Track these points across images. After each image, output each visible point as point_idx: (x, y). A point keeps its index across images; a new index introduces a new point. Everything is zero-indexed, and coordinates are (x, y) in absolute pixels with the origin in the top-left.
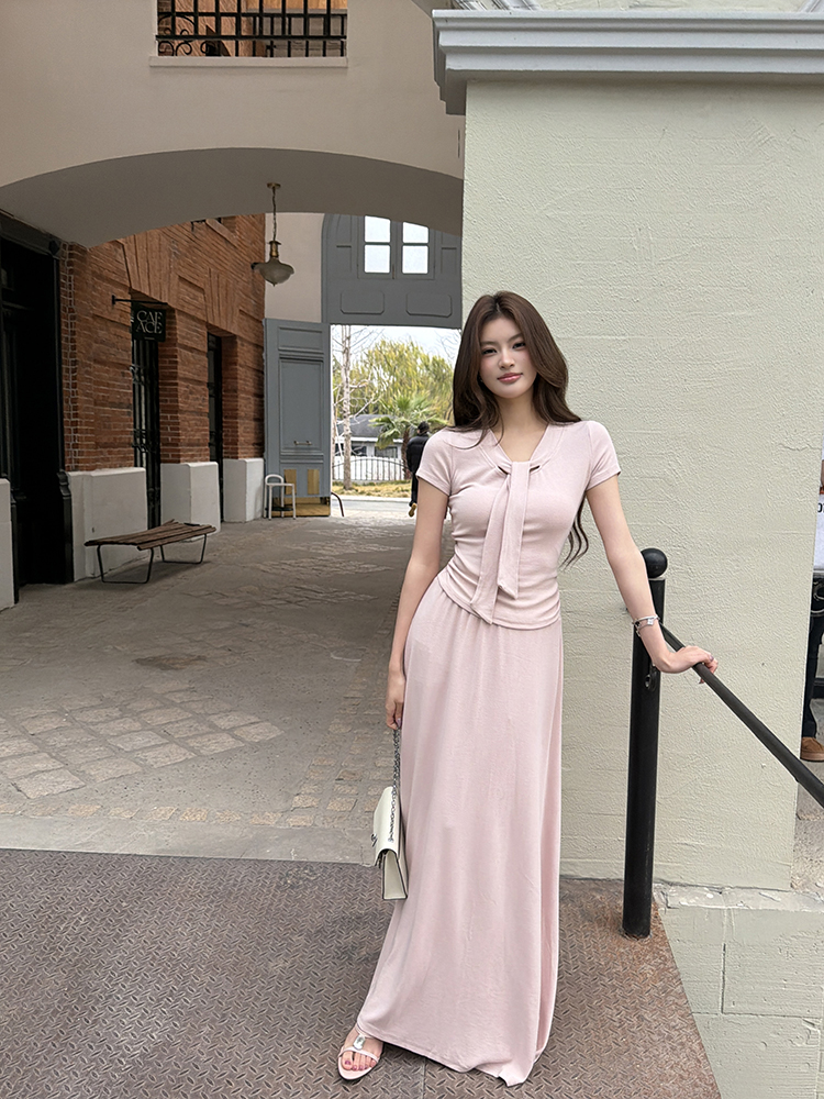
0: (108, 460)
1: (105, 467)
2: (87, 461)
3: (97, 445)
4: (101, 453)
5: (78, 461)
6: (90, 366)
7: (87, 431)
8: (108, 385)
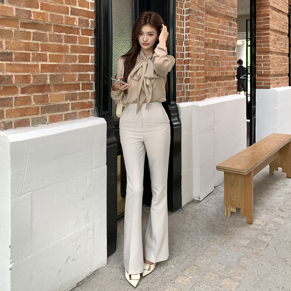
0: (216, 90)
1: (214, 96)
2: (197, 93)
3: (207, 78)
4: (210, 85)
5: (188, 94)
6: (202, 15)
7: (197, 68)
8: (218, 32)
